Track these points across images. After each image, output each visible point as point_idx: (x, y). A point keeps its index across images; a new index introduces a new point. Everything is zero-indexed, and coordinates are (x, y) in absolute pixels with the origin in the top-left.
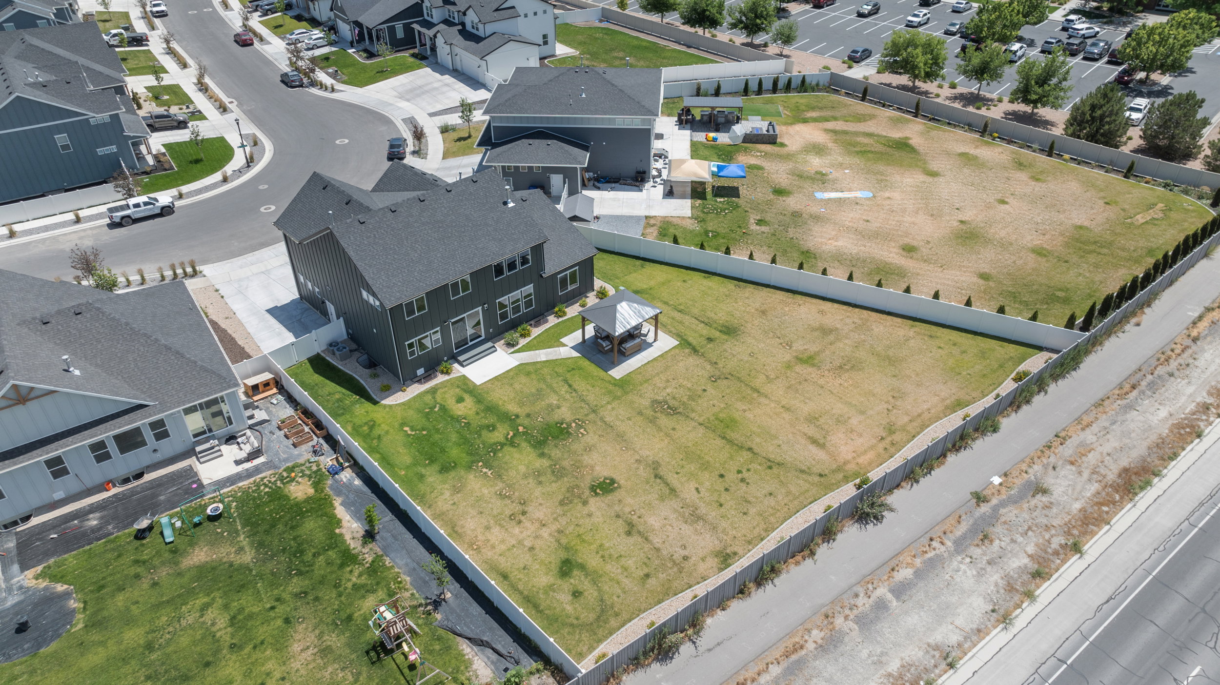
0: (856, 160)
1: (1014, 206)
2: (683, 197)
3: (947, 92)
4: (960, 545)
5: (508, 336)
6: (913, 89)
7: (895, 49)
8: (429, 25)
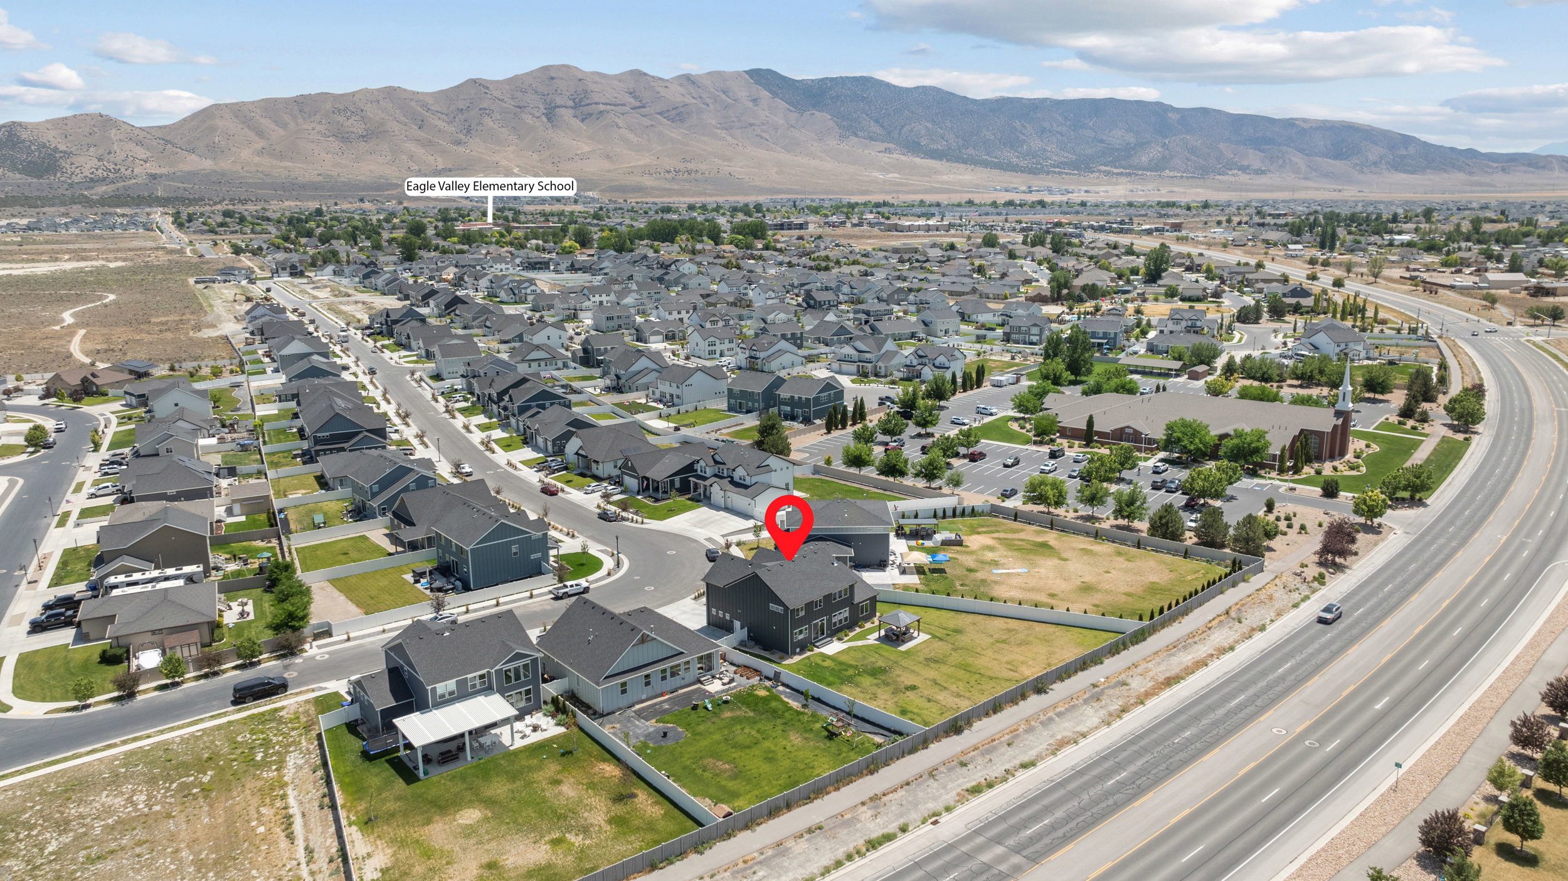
0: (1016, 553)
1: (1114, 574)
2: (912, 574)
3: (1071, 514)
4: (1086, 701)
5: (840, 635)
6: (1049, 513)
7: (1033, 487)
8: (705, 479)
